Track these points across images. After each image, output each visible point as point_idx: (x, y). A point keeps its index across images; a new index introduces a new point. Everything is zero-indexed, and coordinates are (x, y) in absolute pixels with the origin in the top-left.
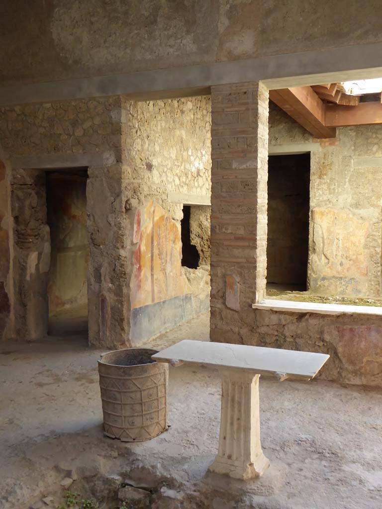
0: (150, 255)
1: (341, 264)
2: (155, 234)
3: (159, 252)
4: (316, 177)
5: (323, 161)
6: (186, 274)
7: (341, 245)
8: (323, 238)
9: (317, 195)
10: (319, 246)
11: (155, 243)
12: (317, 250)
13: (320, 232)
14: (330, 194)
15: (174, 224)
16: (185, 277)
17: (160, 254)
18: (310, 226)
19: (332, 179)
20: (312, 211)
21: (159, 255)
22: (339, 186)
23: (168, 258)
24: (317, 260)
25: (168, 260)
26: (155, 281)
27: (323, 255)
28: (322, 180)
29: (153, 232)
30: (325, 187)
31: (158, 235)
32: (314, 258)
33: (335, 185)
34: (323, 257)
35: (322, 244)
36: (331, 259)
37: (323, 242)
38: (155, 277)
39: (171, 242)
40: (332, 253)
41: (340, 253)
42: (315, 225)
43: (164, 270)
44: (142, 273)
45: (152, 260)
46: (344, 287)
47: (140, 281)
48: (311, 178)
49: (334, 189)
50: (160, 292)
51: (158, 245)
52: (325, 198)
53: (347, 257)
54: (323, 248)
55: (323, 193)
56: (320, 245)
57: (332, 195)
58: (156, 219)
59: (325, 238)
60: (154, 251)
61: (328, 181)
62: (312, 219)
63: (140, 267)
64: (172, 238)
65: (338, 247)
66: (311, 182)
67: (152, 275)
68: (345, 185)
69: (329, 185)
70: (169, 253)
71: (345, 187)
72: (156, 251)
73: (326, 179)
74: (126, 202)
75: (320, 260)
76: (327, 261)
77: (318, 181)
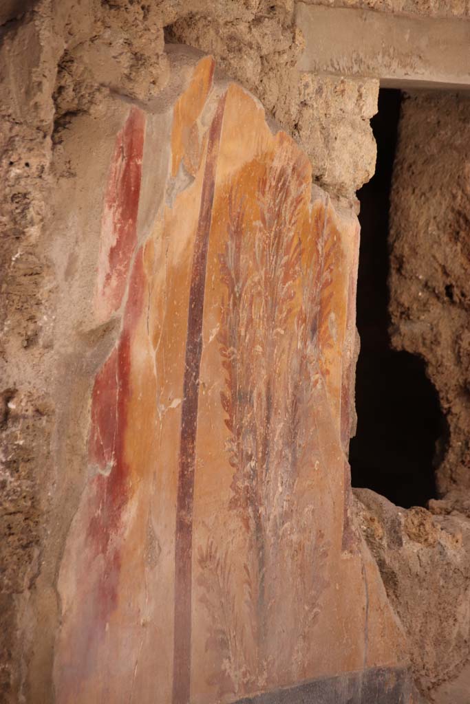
0: (177, 403)
2: (212, 276)
3: (231, 384)
6: (370, 538)
11: (211, 331)
15: (320, 216)
16: (367, 554)
17: (235, 400)
21: (228, 405)
23: (279, 426)
25: (277, 442)
26: (196, 571)
29: (201, 258)
31: (231, 279)
38: (199, 539)
39: (299, 330)
43: (251, 499)
44: (130, 514)
45: (188, 434)
47: (116, 563)
50: (220, 643)
51: (227, 339)
58: (224, 173)
60: (204, 376)
63: (120, 473)
64: (303, 301)
67: (184, 529)
70: (282, 398)
72: (212, 382)
74: (64, 65)
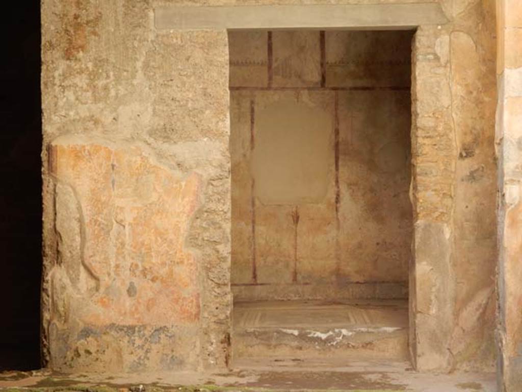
1: (131, 291)
4: (57, 54)
5: (73, 10)
7: (128, 240)
8: (80, 221)
9: (61, 103)
10: (71, 243)
12: (66, 254)
13: (73, 206)
14: (96, 100)
18: (45, 188)
19: (99, 62)
20: (49, 148)
22: (118, 79)
24: (66, 281)
27: (82, 268)
28: (73, 64)
30: (81, 81)
32: (58, 276)
33: (108, 77)
34: (83, 274)
35: (78, 239)
36: (105, 280)
37: (82, 232)
40: (106, 260)
41: (129, 262)
42: (59, 185)
46: (141, 353)
48: (46, 56)
49: (106, 88)
52: (84, 111)
53: (144, 273)
54: (82, 253)
55: (77, 99)
56: (74, 240)
57: (101, 105)
59: (87, 221)
61: (90, 65)
62: (51, 169)
65: (123, 244)
66: (44, 67)
68: (134, 77)
69: (93, 76)
71: (135, 82)
73: (86, 60)
75: (74, 281)
76: (92, 283)
77: (62, 65)
